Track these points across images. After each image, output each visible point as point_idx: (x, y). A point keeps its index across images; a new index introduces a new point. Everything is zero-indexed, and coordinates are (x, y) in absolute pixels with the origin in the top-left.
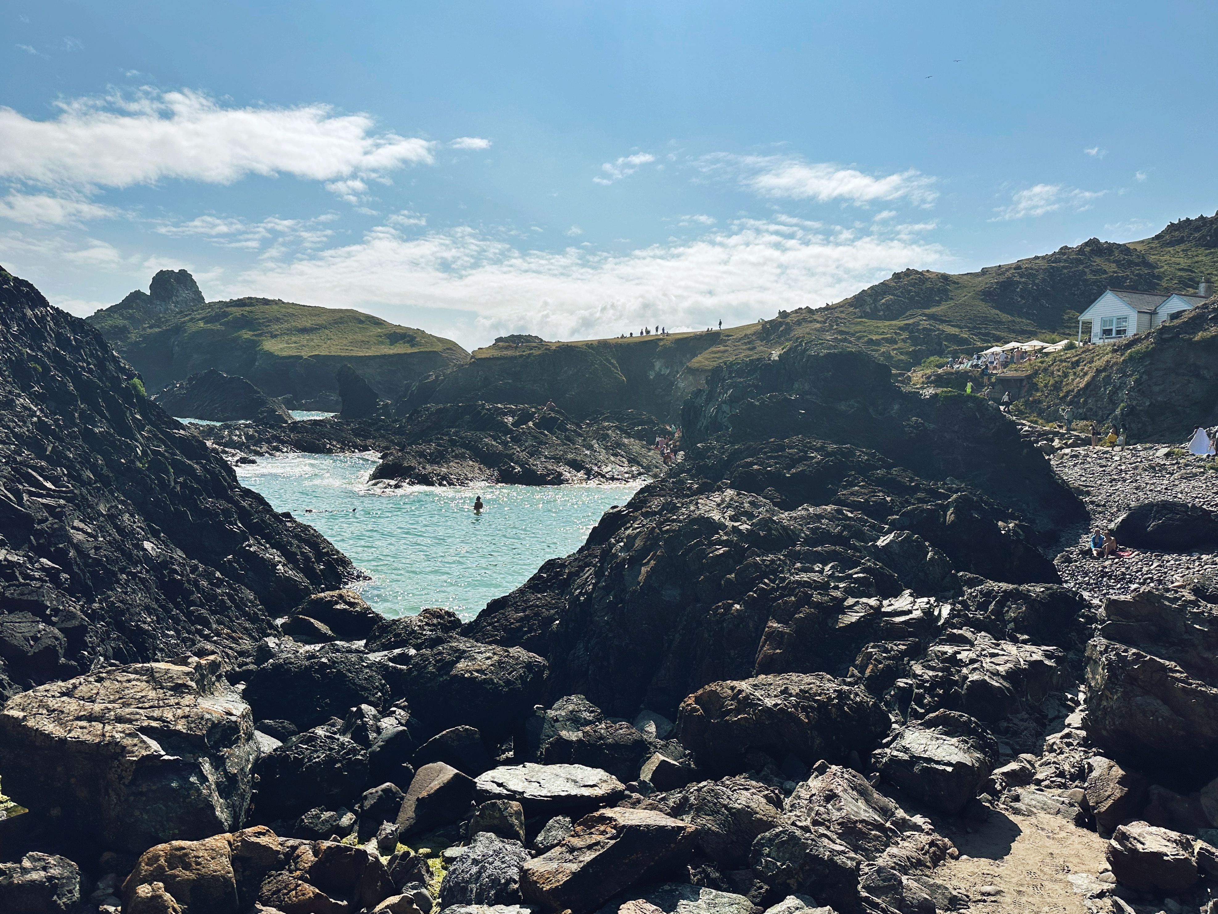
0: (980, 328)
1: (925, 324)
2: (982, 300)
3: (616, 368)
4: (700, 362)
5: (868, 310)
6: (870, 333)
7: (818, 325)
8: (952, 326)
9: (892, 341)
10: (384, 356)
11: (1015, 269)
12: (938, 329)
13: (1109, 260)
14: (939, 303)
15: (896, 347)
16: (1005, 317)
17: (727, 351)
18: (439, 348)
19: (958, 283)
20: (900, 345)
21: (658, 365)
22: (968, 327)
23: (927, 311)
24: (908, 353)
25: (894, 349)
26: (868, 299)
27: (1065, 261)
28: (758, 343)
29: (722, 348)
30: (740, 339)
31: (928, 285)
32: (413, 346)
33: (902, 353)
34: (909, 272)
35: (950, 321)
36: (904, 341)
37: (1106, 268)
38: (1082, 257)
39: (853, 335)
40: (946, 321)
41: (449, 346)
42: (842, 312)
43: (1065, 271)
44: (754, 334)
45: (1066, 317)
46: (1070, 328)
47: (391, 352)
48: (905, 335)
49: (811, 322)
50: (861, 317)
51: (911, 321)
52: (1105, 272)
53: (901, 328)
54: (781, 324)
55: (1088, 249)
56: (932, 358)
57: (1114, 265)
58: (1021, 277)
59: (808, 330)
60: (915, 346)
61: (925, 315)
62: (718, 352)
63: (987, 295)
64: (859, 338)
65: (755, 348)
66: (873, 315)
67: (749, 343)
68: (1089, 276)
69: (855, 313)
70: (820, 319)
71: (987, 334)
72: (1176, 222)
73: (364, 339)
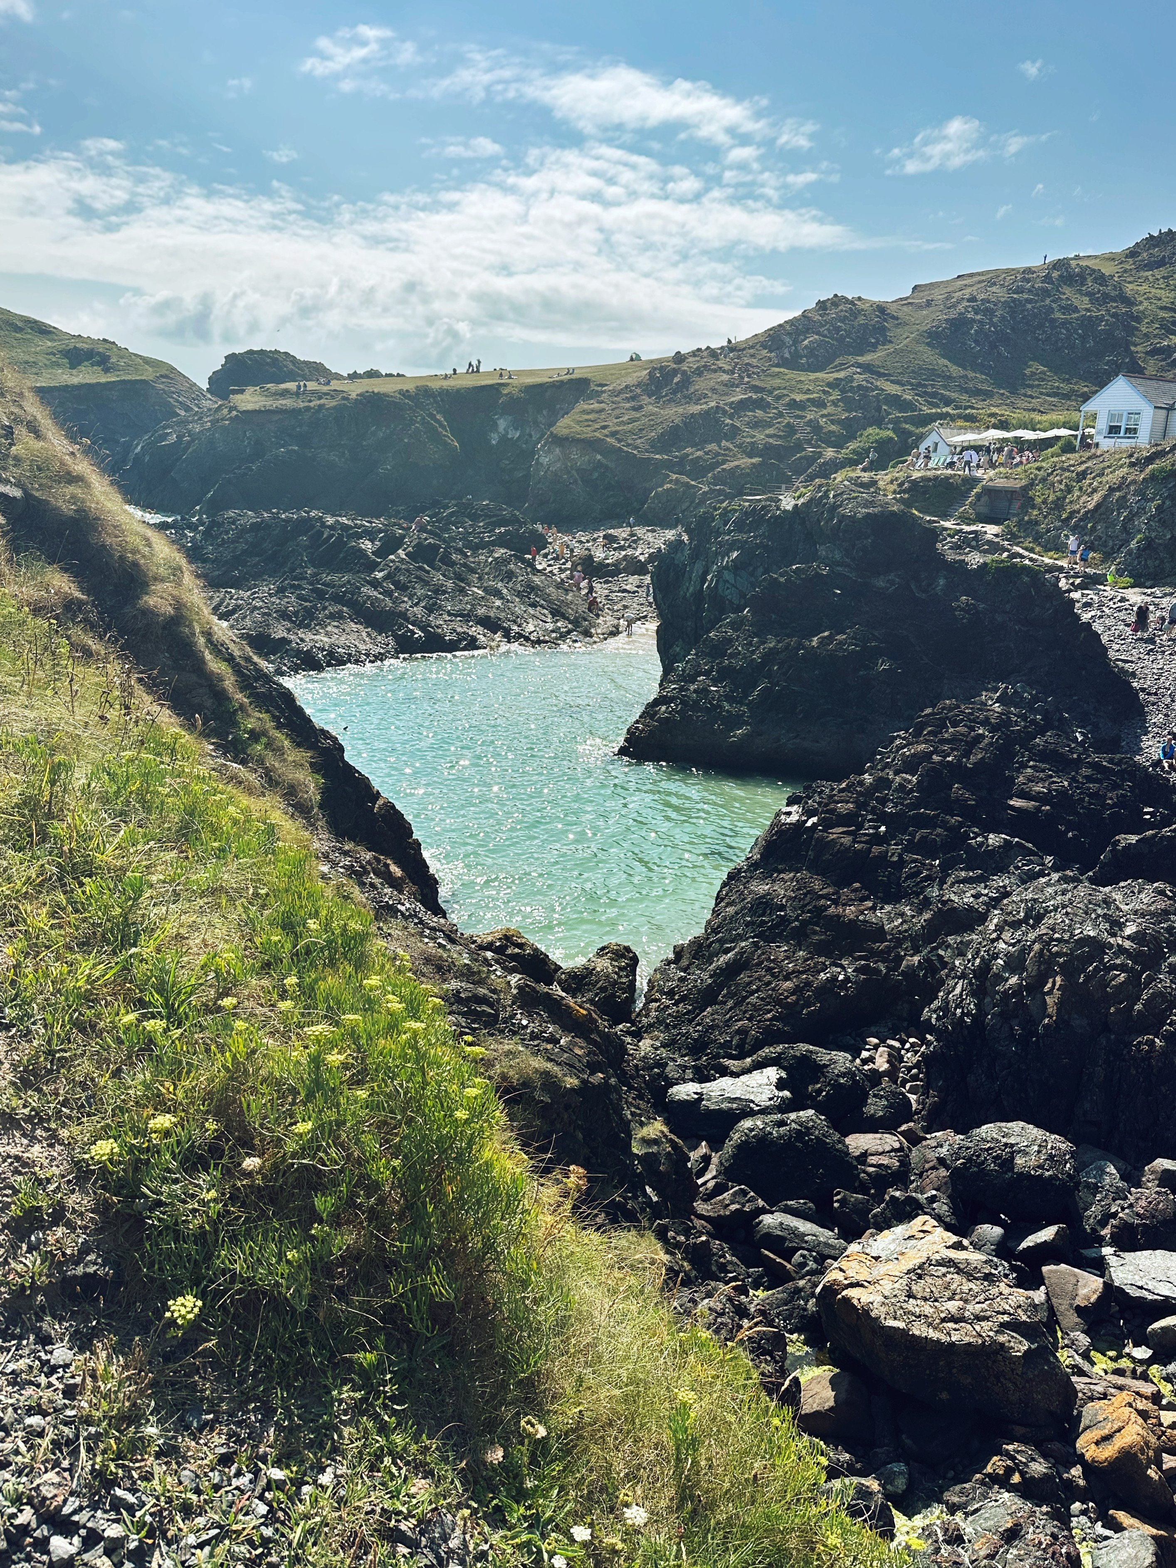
0: (925, 386)
1: (860, 379)
2: (928, 344)
3: (444, 427)
4: (569, 427)
5: (787, 355)
6: (792, 391)
7: (725, 377)
8: (892, 382)
9: (820, 404)
10: (66, 388)
11: (969, 300)
12: (877, 388)
13: (1080, 291)
14: (874, 347)
15: (825, 412)
16: (955, 370)
17: (602, 410)
18: (148, 374)
19: (897, 318)
20: (830, 409)
21: (502, 424)
22: (912, 384)
23: (861, 359)
24: (839, 422)
25: (823, 416)
26: (787, 339)
27: (1030, 291)
28: (645, 399)
29: (596, 406)
30: (620, 392)
31: (861, 320)
32: (107, 370)
33: (833, 422)
34: (837, 301)
35: (890, 375)
36: (835, 403)
37: (1076, 303)
38: (1049, 286)
39: (770, 392)
40: (884, 375)
41: (164, 372)
42: (753, 356)
43: (1029, 306)
44: (638, 385)
45: (1027, 371)
46: (1031, 386)
47: (75, 381)
48: (835, 395)
49: (715, 371)
50: (778, 365)
51: (842, 375)
52: (1076, 310)
53: (829, 385)
54: (675, 372)
55: (1055, 274)
56: (870, 430)
57: (1086, 299)
58: (976, 313)
59: (712, 384)
60: (850, 411)
61: (859, 365)
62: (593, 411)
63: (933, 337)
64: (778, 398)
65: (641, 407)
66: (792, 364)
67: (633, 398)
68: (1058, 315)
69: (770, 359)
70: (727, 367)
71: (934, 395)
72: (1156, 234)
73: (27, 358)
